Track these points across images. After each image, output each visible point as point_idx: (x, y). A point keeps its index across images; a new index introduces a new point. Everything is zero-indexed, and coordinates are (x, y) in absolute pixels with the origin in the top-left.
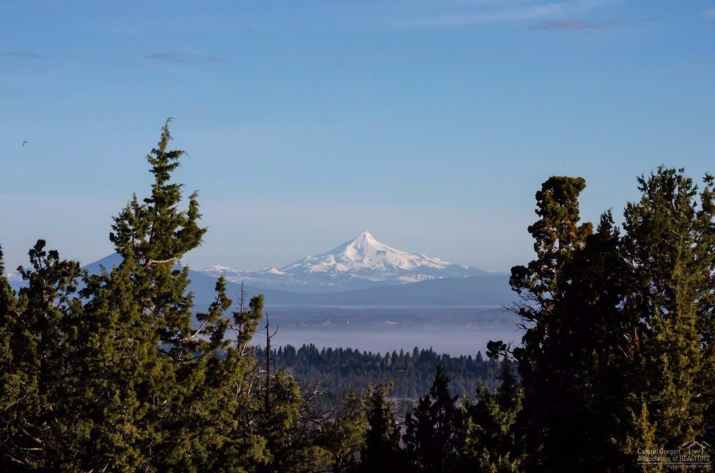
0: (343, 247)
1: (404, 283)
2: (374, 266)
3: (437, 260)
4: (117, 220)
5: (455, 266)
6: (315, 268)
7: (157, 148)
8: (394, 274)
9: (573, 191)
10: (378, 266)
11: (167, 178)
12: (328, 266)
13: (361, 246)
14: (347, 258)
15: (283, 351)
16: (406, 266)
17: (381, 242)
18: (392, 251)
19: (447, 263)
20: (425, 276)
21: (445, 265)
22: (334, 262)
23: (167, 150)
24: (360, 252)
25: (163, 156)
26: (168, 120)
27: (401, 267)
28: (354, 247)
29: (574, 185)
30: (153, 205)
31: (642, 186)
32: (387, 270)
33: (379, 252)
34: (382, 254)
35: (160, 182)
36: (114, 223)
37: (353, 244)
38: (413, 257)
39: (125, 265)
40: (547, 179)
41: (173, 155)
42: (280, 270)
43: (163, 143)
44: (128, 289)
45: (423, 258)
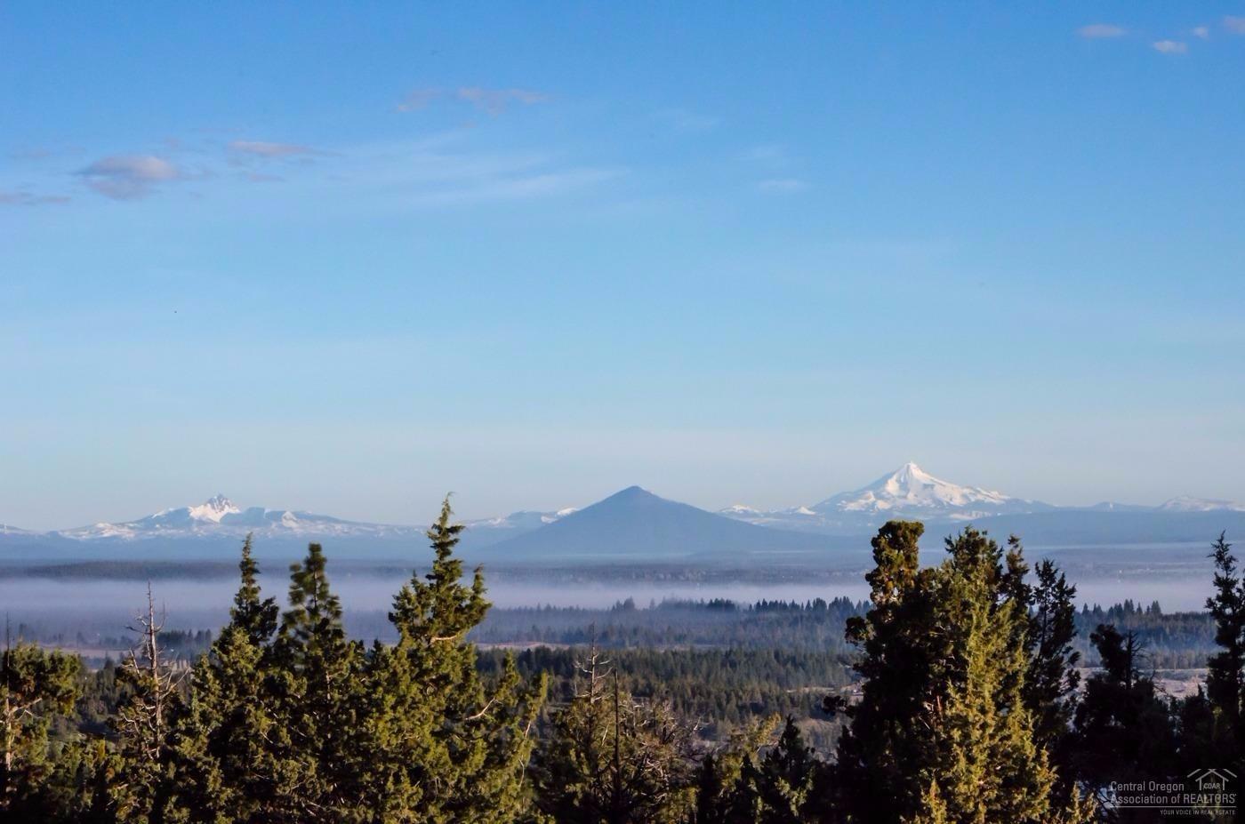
0: (884, 480)
1: (957, 522)
2: (920, 503)
3: (995, 493)
4: (398, 598)
5: (1017, 501)
6: (852, 506)
7: (438, 523)
8: (944, 511)
9: (909, 537)
10: (925, 502)
11: (448, 553)
12: (867, 504)
13: (905, 479)
14: (889, 493)
15: (812, 605)
16: (958, 501)
17: (928, 473)
18: (941, 484)
19: (1006, 497)
20: (981, 513)
21: (1004, 500)
22: (873, 499)
23: (448, 525)
24: (904, 486)
25: (444, 532)
26: (449, 494)
27: (952, 503)
28: (897, 481)
29: (911, 531)
30: (434, 582)
31: (949, 548)
32: (935, 507)
33: (926, 486)
34: (930, 489)
35: (441, 558)
36: (395, 602)
37: (895, 477)
38: (966, 491)
39: (400, 648)
40: (884, 524)
41: (454, 530)
42: (809, 509)
43: (444, 518)
44: (405, 671)
45: (979, 492)
